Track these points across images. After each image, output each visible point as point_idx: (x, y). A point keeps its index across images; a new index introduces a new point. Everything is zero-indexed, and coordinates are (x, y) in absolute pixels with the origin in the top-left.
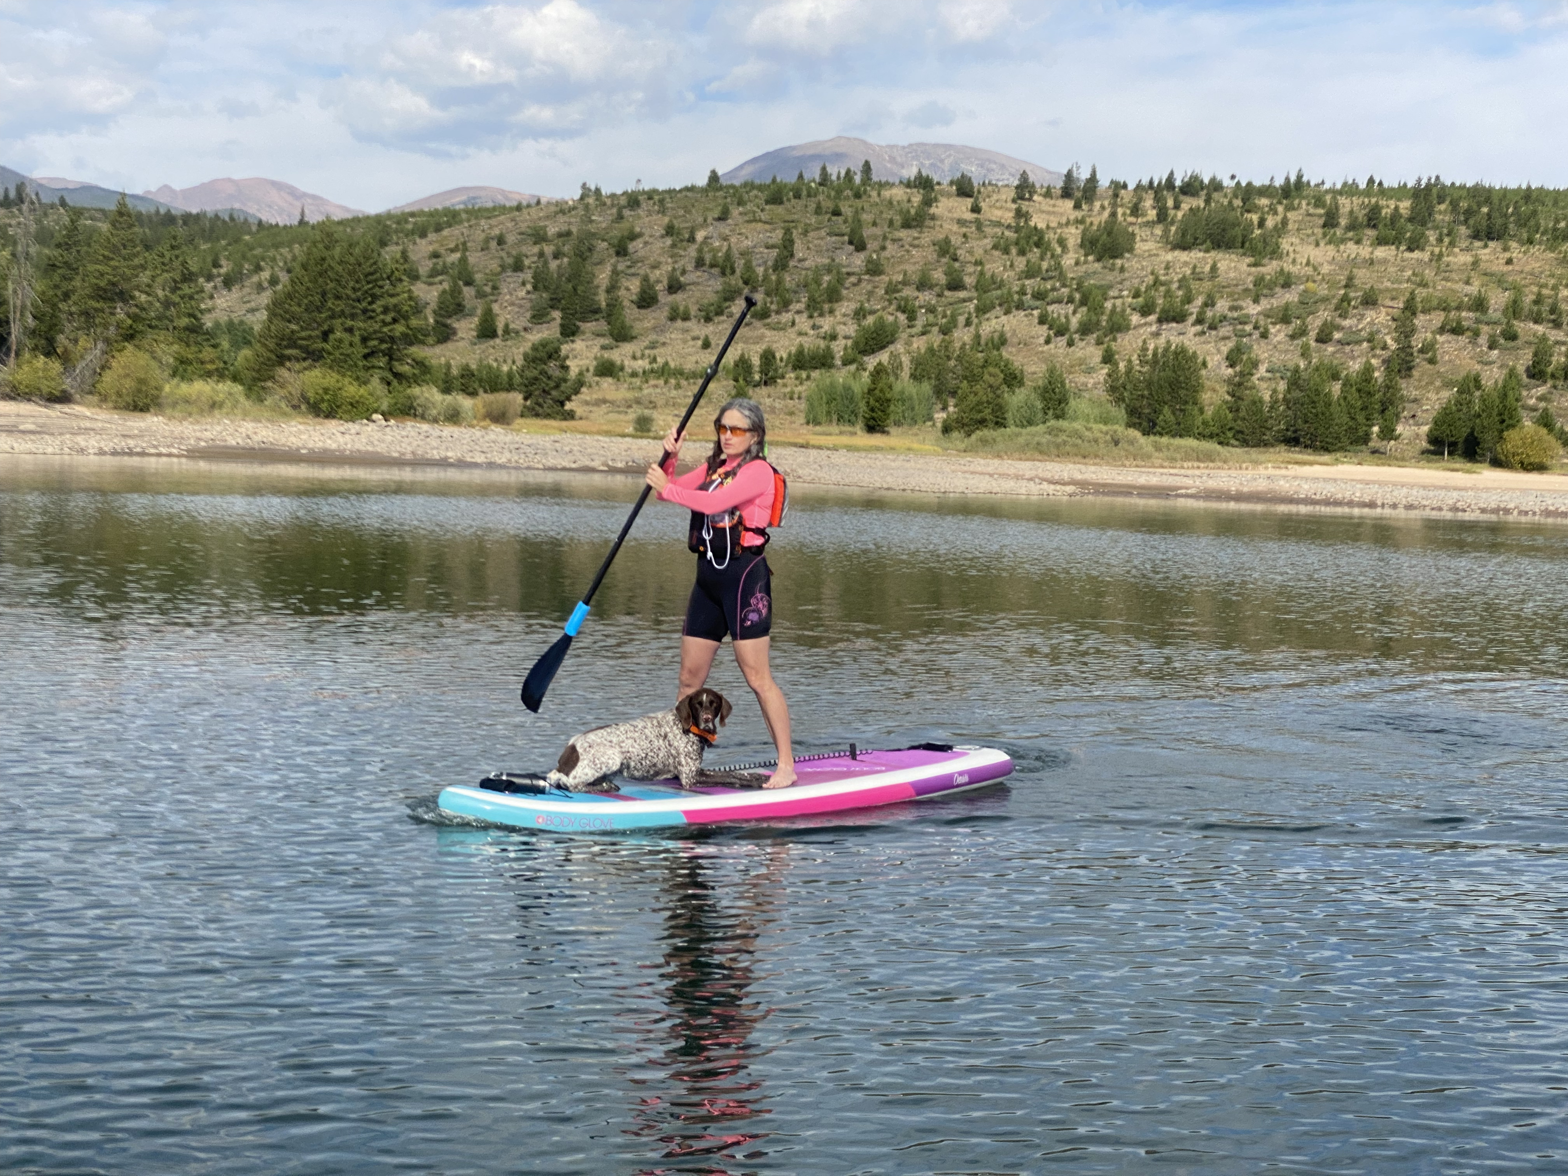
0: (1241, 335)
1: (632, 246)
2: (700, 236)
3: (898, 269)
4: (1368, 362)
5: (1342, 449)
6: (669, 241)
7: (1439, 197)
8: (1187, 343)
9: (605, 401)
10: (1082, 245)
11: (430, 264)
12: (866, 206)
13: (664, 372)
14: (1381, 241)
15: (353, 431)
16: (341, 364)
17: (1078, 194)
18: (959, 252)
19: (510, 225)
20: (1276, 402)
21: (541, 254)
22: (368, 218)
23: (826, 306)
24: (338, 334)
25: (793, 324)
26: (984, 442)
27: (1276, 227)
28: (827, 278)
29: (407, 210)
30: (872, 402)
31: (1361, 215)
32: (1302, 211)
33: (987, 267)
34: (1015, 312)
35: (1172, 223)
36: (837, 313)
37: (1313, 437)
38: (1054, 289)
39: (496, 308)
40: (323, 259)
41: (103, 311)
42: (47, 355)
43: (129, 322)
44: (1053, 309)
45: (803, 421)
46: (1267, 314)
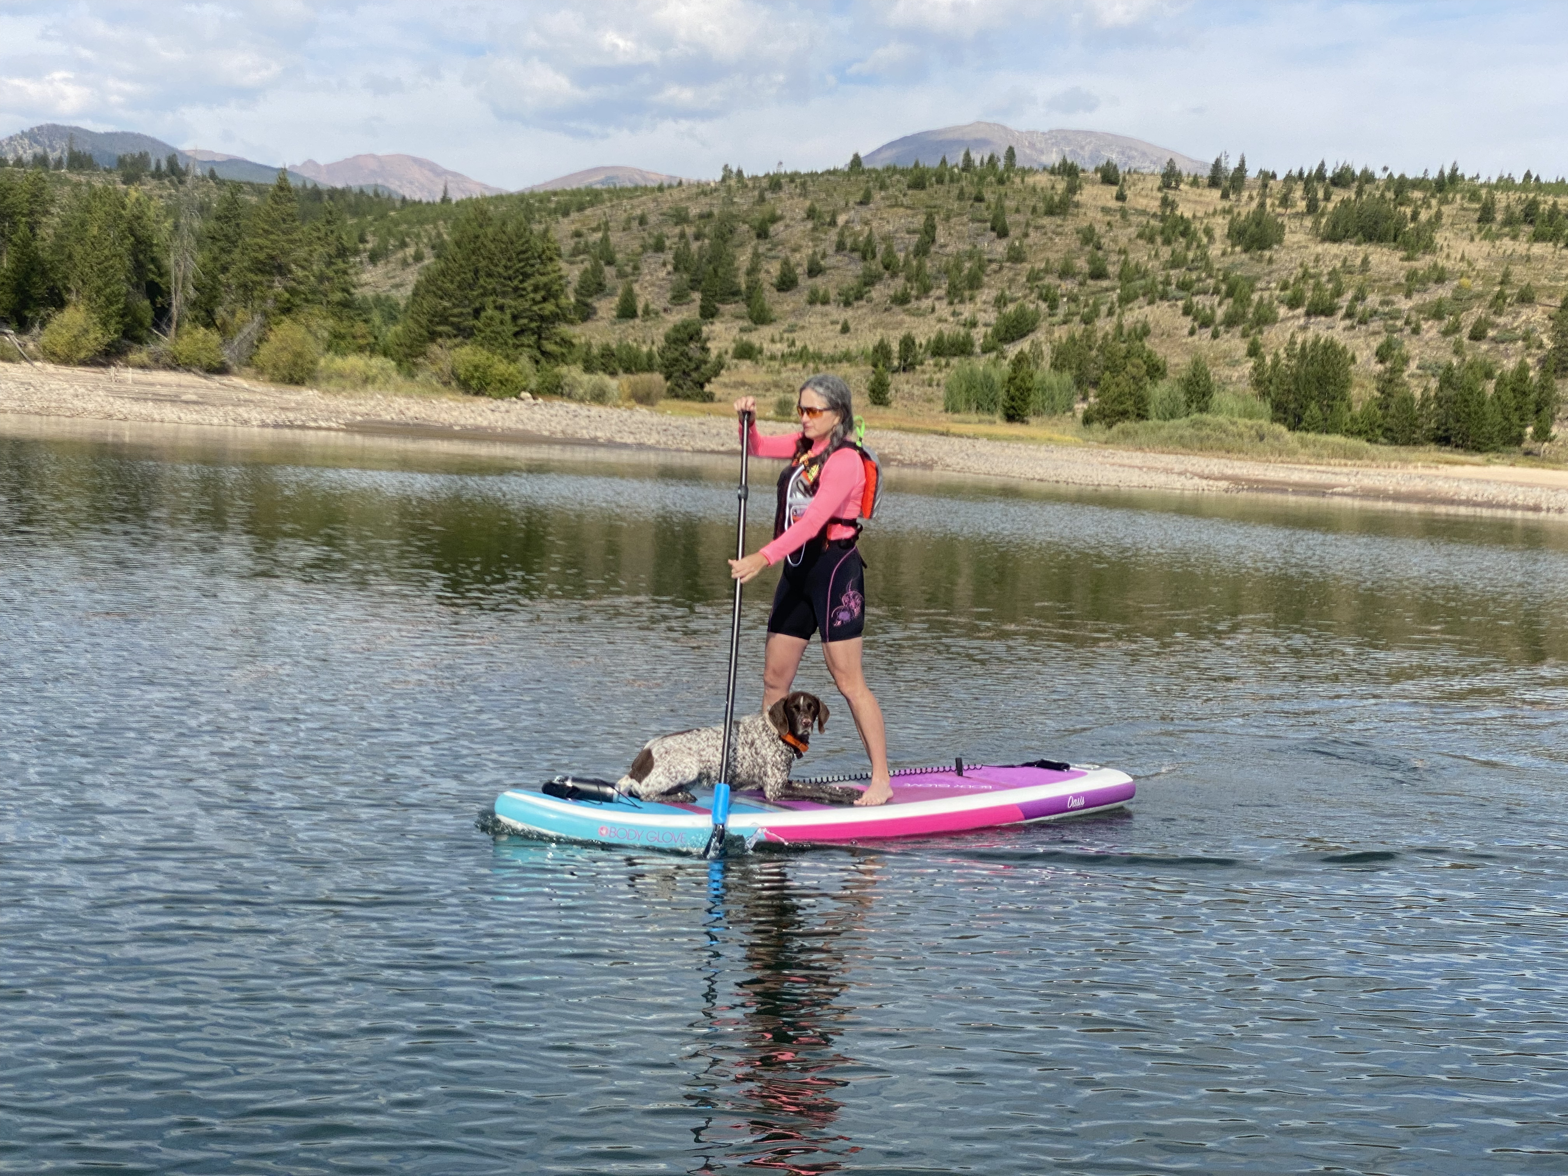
0: (1392, 330)
1: (772, 229)
2: (841, 219)
3: (1041, 256)
4: (1522, 362)
5: (1495, 449)
6: (810, 225)
8: (1336, 338)
9: (743, 384)
10: (1229, 235)
11: (572, 243)
12: (1010, 193)
13: (803, 356)
14: (1538, 237)
15: (503, 409)
16: (492, 342)
17: (1226, 184)
18: (1103, 241)
19: (652, 205)
20: (1427, 400)
21: (682, 235)
22: (510, 196)
23: (967, 293)
24: (490, 312)
25: (933, 310)
26: (1126, 434)
27: (1429, 221)
28: (968, 265)
29: (550, 188)
30: (1012, 389)
31: (1518, 210)
32: (1456, 205)
33: (1131, 256)
34: (1158, 302)
35: (1322, 214)
36: (978, 300)
37: (1465, 437)
38: (1199, 280)
39: (636, 288)
40: (477, 237)
41: (261, 283)
42: (207, 326)
43: (287, 295)
44: (1199, 300)
45: (942, 408)
46: (1419, 310)
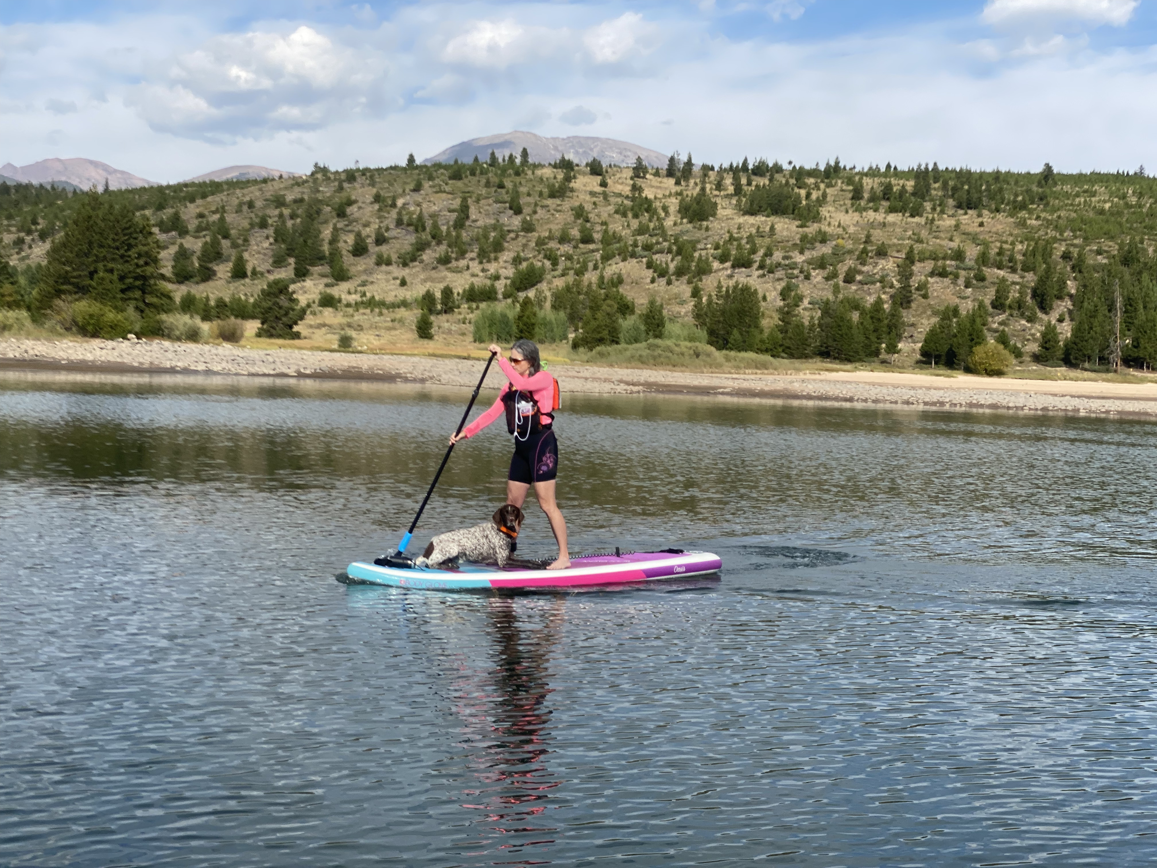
0: (791, 277)
1: (349, 210)
2: (400, 202)
3: (548, 226)
4: (880, 297)
5: (860, 360)
6: (376, 207)
7: (935, 178)
8: (751, 283)
9: (324, 325)
10: (679, 211)
11: (197, 222)
12: (523, 181)
13: (371, 304)
14: (892, 210)
15: (109, 347)
16: (102, 297)
17: (679, 174)
18: (590, 215)
19: (258, 194)
20: (814, 325)
21: (281, 216)
23: (492, 255)
24: (101, 274)
25: (468, 268)
26: (601, 355)
27: (818, 200)
28: (493, 234)
30: (521, 325)
31: (879, 190)
32: (838, 188)
33: (611, 226)
34: (629, 260)
35: (744, 195)
36: (500, 260)
37: (840, 352)
38: (658, 243)
39: (246, 255)
40: (90, 217)
44: (657, 258)
45: (472, 339)
46: (809, 262)
